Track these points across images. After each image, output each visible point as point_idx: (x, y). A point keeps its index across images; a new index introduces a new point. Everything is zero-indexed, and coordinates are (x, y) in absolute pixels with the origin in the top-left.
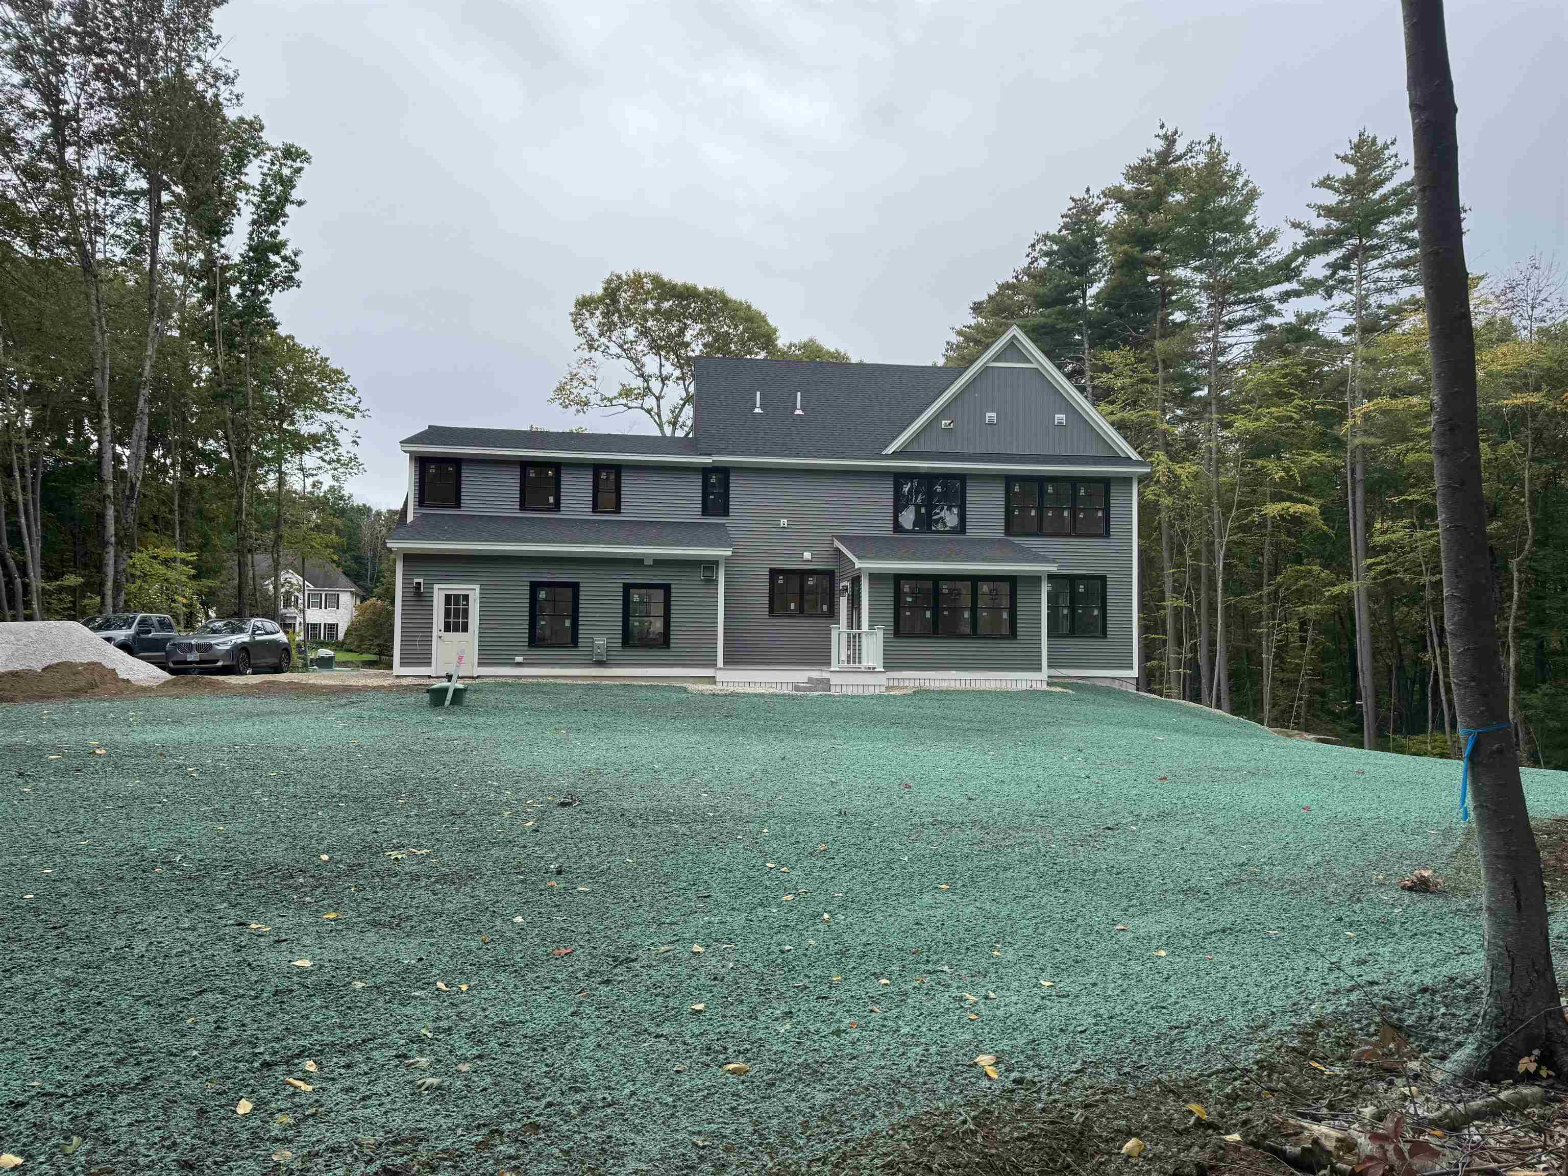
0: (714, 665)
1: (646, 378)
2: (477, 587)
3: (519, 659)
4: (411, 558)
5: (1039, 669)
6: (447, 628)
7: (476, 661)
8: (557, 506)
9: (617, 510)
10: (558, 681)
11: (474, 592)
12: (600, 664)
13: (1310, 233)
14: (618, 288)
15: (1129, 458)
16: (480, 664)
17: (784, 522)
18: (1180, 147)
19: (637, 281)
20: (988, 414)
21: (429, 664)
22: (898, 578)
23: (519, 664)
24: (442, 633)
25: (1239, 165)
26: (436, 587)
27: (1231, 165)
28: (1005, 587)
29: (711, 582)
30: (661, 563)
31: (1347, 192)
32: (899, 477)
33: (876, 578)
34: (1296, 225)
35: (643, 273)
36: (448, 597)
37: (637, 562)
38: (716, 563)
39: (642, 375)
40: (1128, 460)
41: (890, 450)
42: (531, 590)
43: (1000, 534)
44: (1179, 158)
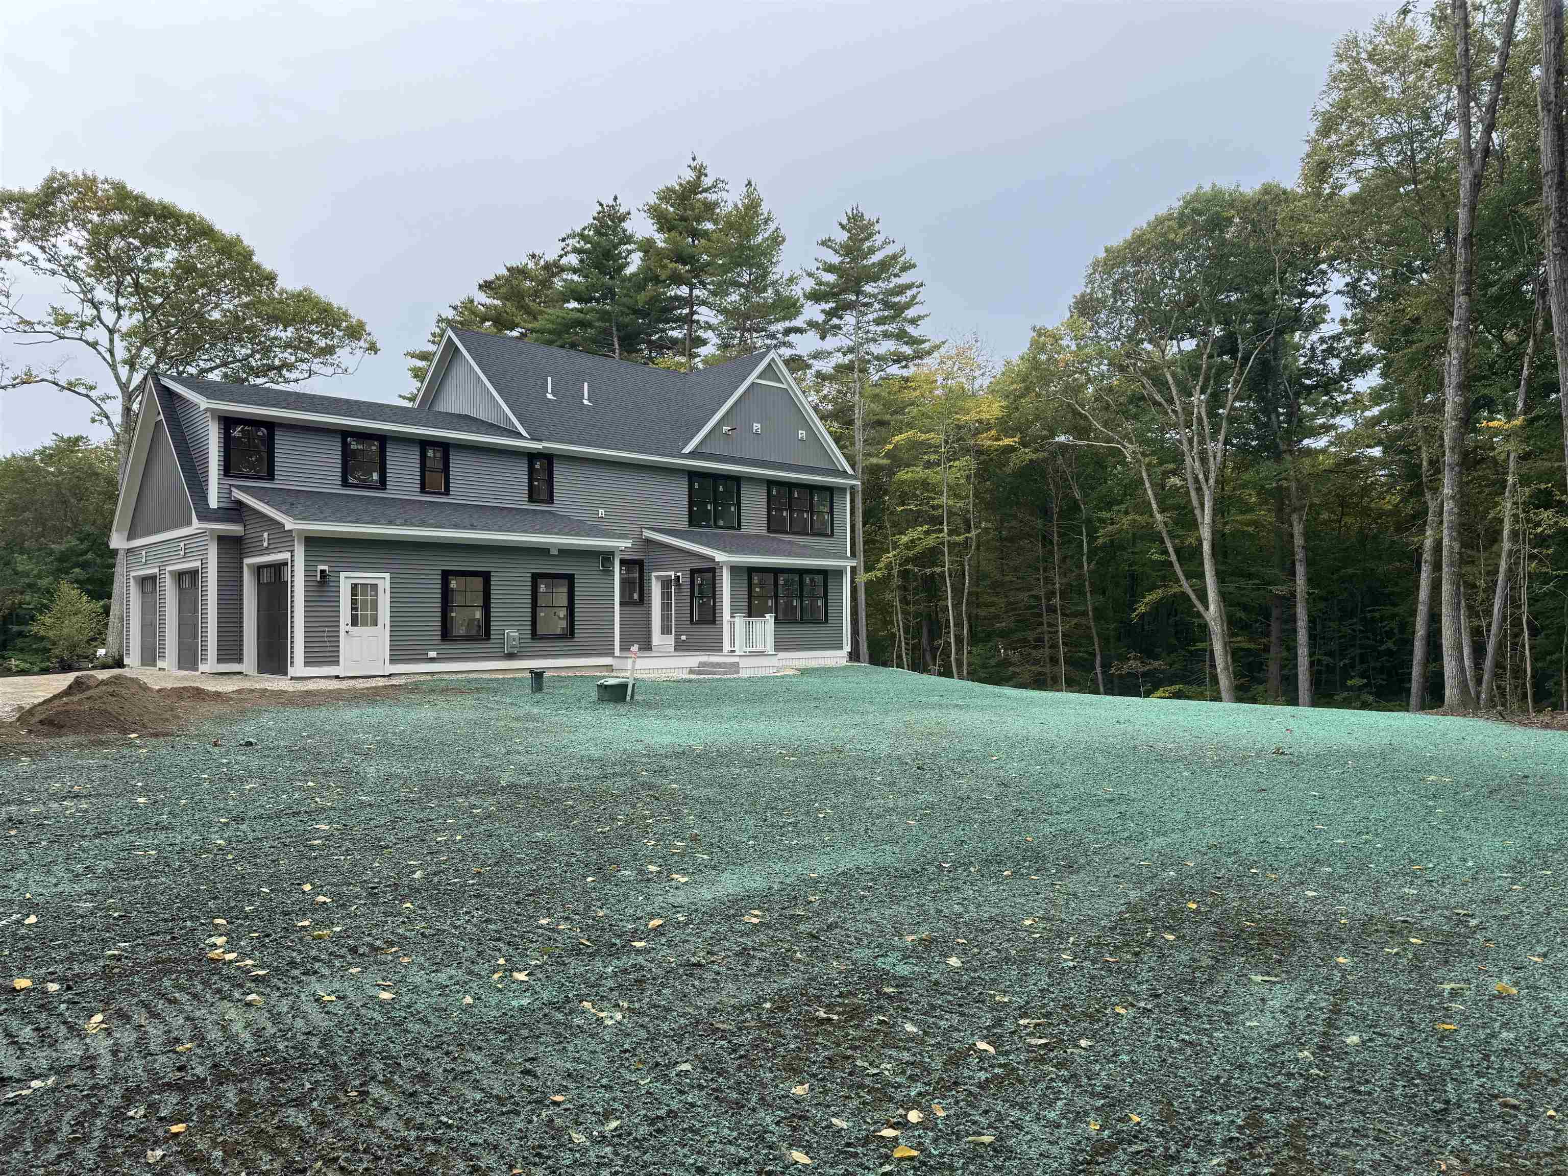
0: (611, 653)
1: (96, 305)
2: (387, 576)
3: (433, 654)
4: (313, 542)
5: (841, 648)
6: (354, 622)
7: (387, 658)
8: (383, 484)
9: (447, 492)
10: (472, 676)
11: (383, 581)
12: (511, 656)
13: (820, 283)
14: (61, 189)
15: (845, 472)
16: (392, 661)
17: (601, 512)
18: (707, 182)
19: (88, 185)
20: (755, 425)
21: (337, 663)
22: (752, 570)
23: (432, 660)
24: (350, 628)
25: (769, 213)
26: (343, 575)
27: (764, 209)
28: (819, 579)
29: (609, 572)
30: (567, 553)
31: (847, 255)
32: (693, 475)
33: (735, 570)
34: (810, 275)
35: (101, 177)
36: (354, 587)
37: (542, 552)
38: (613, 554)
39: (92, 301)
40: (844, 474)
41: (687, 450)
42: (442, 579)
43: (764, 532)
44: (706, 190)
